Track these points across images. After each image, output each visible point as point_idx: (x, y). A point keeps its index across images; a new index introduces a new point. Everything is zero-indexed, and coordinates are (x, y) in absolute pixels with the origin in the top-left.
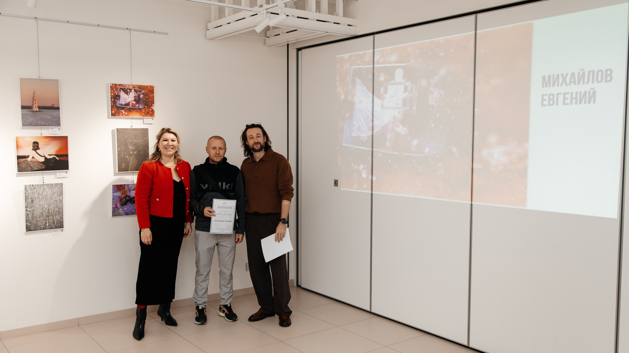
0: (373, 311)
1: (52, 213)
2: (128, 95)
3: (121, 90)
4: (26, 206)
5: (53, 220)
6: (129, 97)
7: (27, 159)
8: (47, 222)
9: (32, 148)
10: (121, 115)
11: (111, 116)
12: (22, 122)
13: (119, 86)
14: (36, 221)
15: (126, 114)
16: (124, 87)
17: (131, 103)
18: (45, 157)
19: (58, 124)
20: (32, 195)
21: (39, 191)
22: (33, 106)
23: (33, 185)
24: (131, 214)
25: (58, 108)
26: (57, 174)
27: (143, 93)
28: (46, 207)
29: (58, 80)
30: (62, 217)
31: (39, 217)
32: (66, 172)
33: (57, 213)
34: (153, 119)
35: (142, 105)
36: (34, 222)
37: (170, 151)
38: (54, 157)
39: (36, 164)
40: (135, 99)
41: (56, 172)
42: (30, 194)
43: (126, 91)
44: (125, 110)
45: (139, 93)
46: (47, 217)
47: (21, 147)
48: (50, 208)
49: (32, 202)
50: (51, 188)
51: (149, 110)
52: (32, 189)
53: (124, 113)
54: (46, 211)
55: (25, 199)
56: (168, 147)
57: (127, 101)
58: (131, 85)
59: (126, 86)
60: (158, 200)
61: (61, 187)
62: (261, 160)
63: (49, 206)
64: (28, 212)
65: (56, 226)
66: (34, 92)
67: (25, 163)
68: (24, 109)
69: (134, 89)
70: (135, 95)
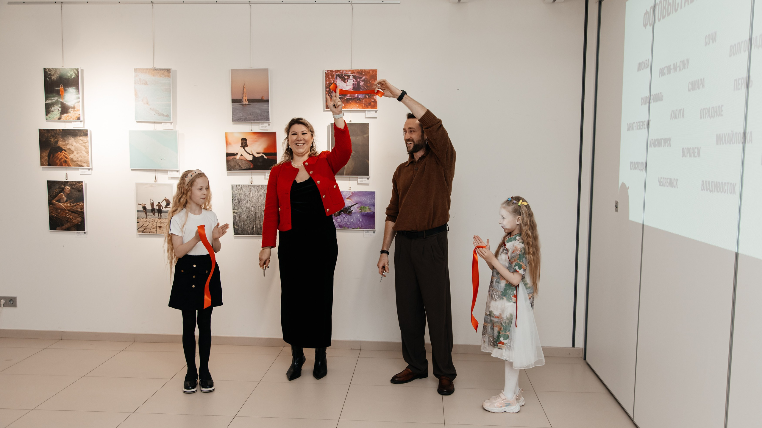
2: (346, 83)
3: (338, 77)
6: (346, 85)
7: (236, 157)
8: (254, 227)
9: (240, 145)
11: (325, 110)
12: (232, 116)
13: (336, 73)
14: (244, 224)
16: (342, 73)
18: (253, 155)
20: (239, 196)
21: (245, 192)
22: (243, 99)
23: (239, 186)
25: (267, 101)
27: (364, 79)
28: (252, 210)
29: (268, 69)
34: (376, 111)
37: (301, 147)
38: (262, 155)
39: (244, 162)
40: (353, 88)
41: (265, 172)
42: (237, 194)
43: (344, 77)
45: (359, 80)
47: (230, 144)
51: (371, 100)
54: (253, 215)
55: (233, 200)
56: (299, 142)
58: (349, 71)
59: (343, 72)
60: (280, 209)
63: (256, 209)
64: (235, 215)
66: (244, 84)
67: (233, 161)
68: (234, 102)
69: (353, 75)
70: (354, 82)
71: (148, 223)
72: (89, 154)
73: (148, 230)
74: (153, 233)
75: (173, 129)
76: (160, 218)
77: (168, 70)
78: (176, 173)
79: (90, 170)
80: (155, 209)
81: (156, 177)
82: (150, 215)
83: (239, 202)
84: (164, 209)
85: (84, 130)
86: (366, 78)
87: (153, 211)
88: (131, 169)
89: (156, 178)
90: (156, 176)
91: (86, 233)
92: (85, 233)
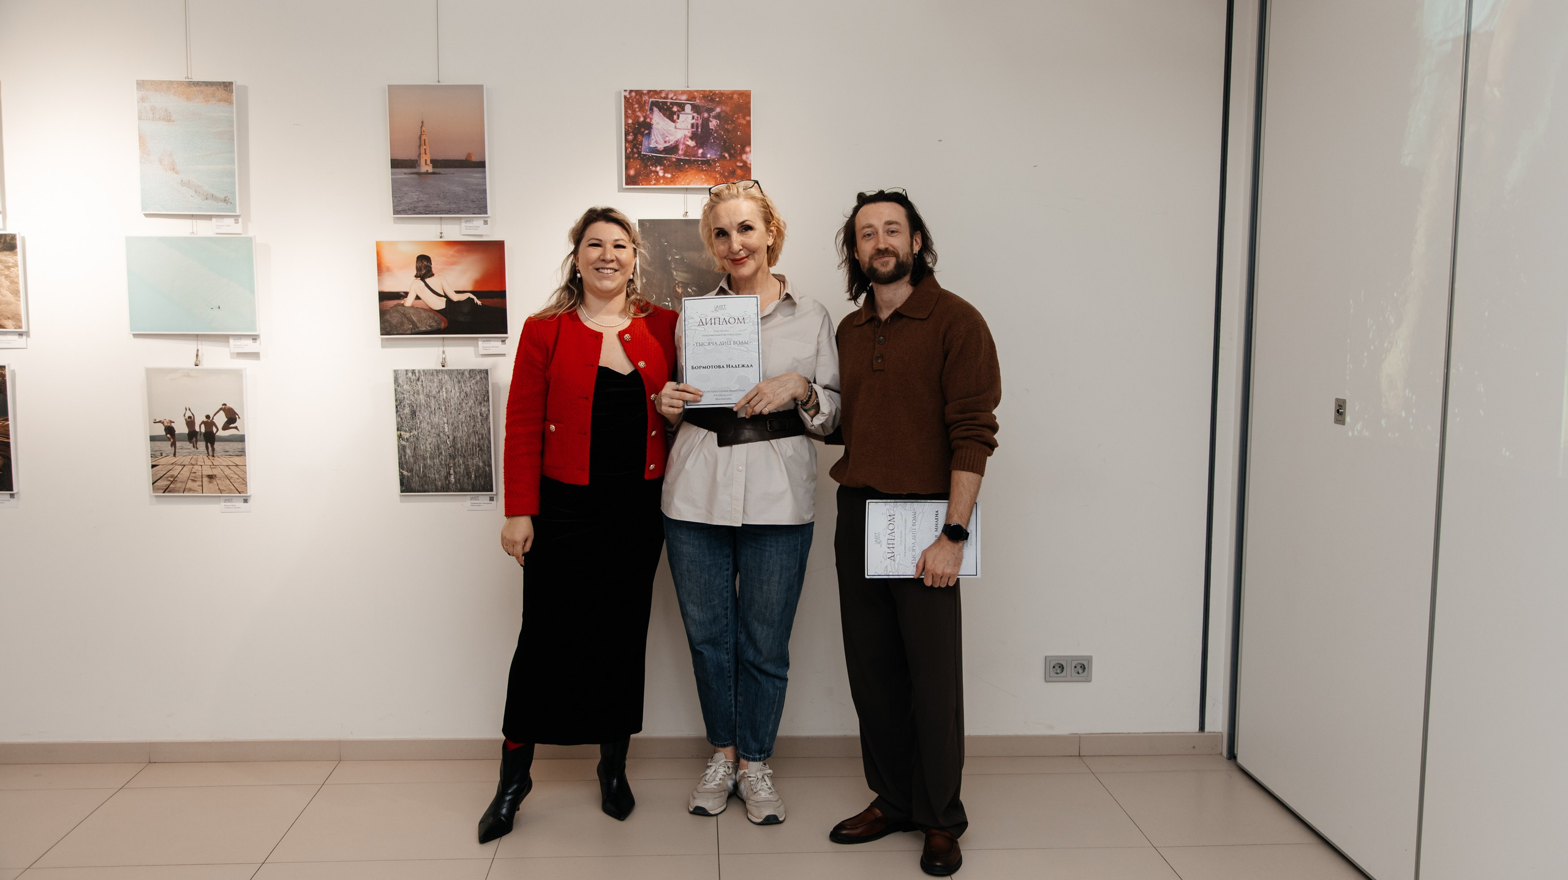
1: (462, 449)
2: (674, 121)
3: (655, 109)
4: (398, 424)
6: (676, 128)
7: (403, 302)
9: (415, 272)
10: (653, 182)
11: (624, 186)
13: (650, 98)
14: (425, 466)
15: (667, 178)
16: (664, 98)
17: (684, 144)
18: (446, 296)
20: (412, 398)
21: (428, 388)
22: (420, 160)
23: (413, 372)
25: (481, 165)
26: (480, 343)
27: (719, 113)
29: (482, 86)
30: (489, 462)
31: (432, 458)
33: (475, 450)
35: (714, 151)
36: (418, 468)
37: (607, 278)
38: (469, 298)
39: (424, 315)
40: (693, 133)
41: (477, 338)
42: (408, 394)
43: (669, 109)
44: (664, 166)
45: (706, 115)
46: (450, 459)
47: (388, 269)
49: (412, 415)
51: (736, 163)
52: (412, 380)
53: (661, 174)
55: (397, 407)
56: (605, 265)
57: (672, 140)
58: (683, 92)
59: (667, 95)
60: (553, 427)
63: (455, 429)
65: (473, 484)
67: (397, 311)
68: (397, 167)
69: (691, 104)
70: (694, 120)
71: (181, 467)
72: (20, 297)
73: (179, 485)
74: (194, 491)
75: (241, 232)
76: (211, 453)
77: (227, 86)
78: (250, 342)
79: (24, 337)
80: (197, 432)
81: (200, 353)
82: (185, 446)
83: (413, 413)
84: (221, 433)
85: (5, 235)
86: (725, 111)
87: (192, 439)
88: (133, 334)
89: (197, 355)
90: (198, 350)
91: (15, 496)
92: (12, 496)
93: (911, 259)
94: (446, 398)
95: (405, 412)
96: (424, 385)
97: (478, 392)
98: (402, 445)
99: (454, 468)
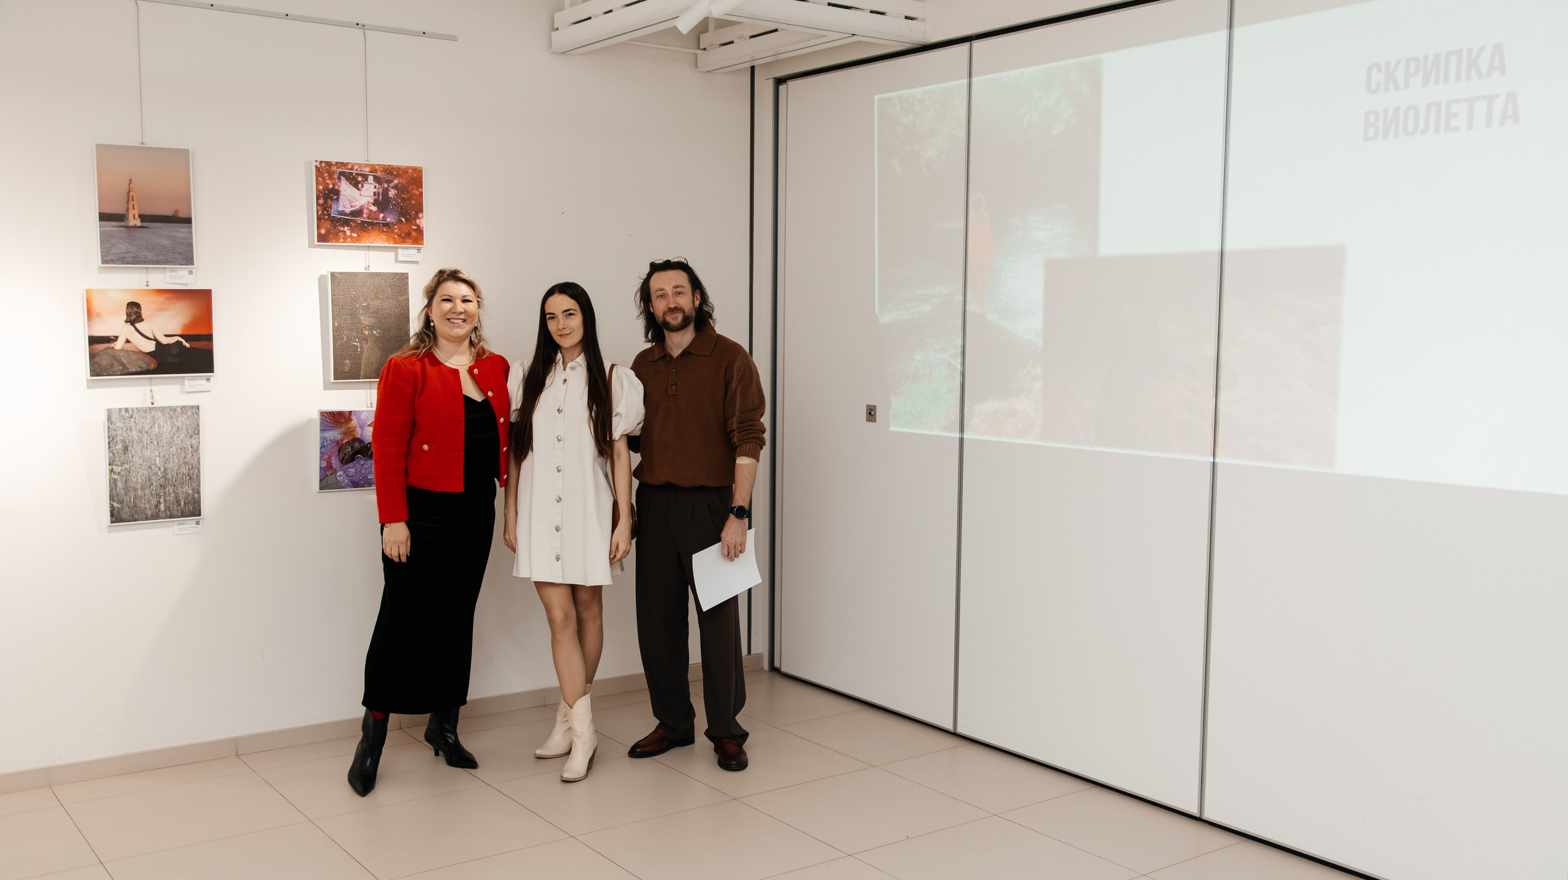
0: (961, 730)
1: (172, 479)
2: (359, 189)
3: (342, 178)
4: (110, 460)
5: (177, 495)
6: (360, 195)
7: (112, 345)
8: (162, 500)
9: (125, 318)
10: (342, 240)
11: (316, 242)
12: (101, 252)
13: (337, 168)
14: (136, 497)
15: (353, 237)
17: (367, 209)
18: (155, 340)
19: (185, 257)
20: (124, 434)
22: (128, 214)
23: (127, 410)
24: (365, 485)
25: (188, 221)
26: (187, 382)
27: (397, 184)
28: (158, 462)
29: (187, 150)
30: (198, 489)
31: (143, 489)
32: (208, 380)
33: (185, 479)
34: (419, 250)
35: (393, 216)
36: (128, 499)
37: (459, 327)
38: (178, 341)
39: (134, 357)
40: (375, 200)
41: (184, 377)
42: (121, 431)
44: (351, 227)
45: (386, 185)
46: (160, 489)
47: (98, 315)
48: (169, 466)
49: (124, 450)
50: (171, 418)
51: (411, 227)
52: (125, 417)
53: (348, 233)
54: (159, 474)
55: (109, 444)
56: (455, 316)
57: (357, 205)
58: (367, 165)
60: (426, 447)
61: (195, 415)
62: (686, 353)
63: (166, 461)
64: (115, 476)
65: (182, 511)
66: (130, 180)
67: (107, 354)
68: (106, 220)
69: (373, 175)
70: (376, 190)
83: (126, 448)
93: (694, 313)
94: (159, 433)
95: (117, 447)
96: (137, 422)
97: (189, 426)
98: (113, 478)
99: (164, 497)
